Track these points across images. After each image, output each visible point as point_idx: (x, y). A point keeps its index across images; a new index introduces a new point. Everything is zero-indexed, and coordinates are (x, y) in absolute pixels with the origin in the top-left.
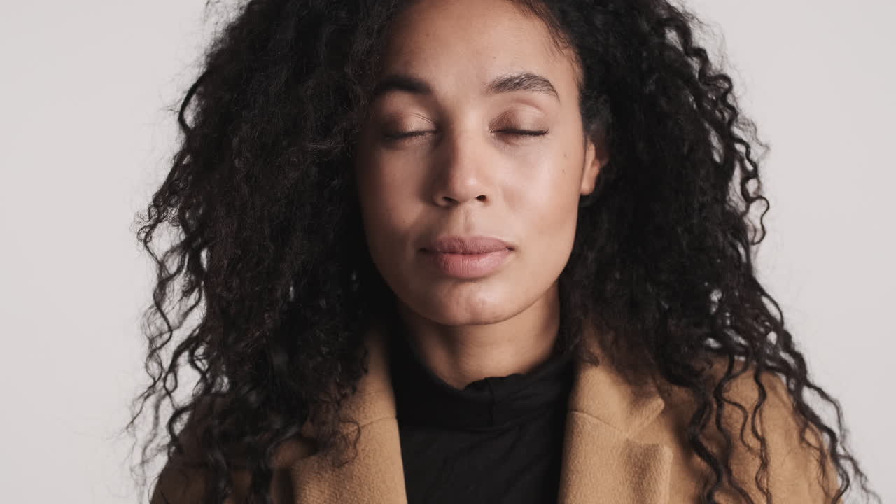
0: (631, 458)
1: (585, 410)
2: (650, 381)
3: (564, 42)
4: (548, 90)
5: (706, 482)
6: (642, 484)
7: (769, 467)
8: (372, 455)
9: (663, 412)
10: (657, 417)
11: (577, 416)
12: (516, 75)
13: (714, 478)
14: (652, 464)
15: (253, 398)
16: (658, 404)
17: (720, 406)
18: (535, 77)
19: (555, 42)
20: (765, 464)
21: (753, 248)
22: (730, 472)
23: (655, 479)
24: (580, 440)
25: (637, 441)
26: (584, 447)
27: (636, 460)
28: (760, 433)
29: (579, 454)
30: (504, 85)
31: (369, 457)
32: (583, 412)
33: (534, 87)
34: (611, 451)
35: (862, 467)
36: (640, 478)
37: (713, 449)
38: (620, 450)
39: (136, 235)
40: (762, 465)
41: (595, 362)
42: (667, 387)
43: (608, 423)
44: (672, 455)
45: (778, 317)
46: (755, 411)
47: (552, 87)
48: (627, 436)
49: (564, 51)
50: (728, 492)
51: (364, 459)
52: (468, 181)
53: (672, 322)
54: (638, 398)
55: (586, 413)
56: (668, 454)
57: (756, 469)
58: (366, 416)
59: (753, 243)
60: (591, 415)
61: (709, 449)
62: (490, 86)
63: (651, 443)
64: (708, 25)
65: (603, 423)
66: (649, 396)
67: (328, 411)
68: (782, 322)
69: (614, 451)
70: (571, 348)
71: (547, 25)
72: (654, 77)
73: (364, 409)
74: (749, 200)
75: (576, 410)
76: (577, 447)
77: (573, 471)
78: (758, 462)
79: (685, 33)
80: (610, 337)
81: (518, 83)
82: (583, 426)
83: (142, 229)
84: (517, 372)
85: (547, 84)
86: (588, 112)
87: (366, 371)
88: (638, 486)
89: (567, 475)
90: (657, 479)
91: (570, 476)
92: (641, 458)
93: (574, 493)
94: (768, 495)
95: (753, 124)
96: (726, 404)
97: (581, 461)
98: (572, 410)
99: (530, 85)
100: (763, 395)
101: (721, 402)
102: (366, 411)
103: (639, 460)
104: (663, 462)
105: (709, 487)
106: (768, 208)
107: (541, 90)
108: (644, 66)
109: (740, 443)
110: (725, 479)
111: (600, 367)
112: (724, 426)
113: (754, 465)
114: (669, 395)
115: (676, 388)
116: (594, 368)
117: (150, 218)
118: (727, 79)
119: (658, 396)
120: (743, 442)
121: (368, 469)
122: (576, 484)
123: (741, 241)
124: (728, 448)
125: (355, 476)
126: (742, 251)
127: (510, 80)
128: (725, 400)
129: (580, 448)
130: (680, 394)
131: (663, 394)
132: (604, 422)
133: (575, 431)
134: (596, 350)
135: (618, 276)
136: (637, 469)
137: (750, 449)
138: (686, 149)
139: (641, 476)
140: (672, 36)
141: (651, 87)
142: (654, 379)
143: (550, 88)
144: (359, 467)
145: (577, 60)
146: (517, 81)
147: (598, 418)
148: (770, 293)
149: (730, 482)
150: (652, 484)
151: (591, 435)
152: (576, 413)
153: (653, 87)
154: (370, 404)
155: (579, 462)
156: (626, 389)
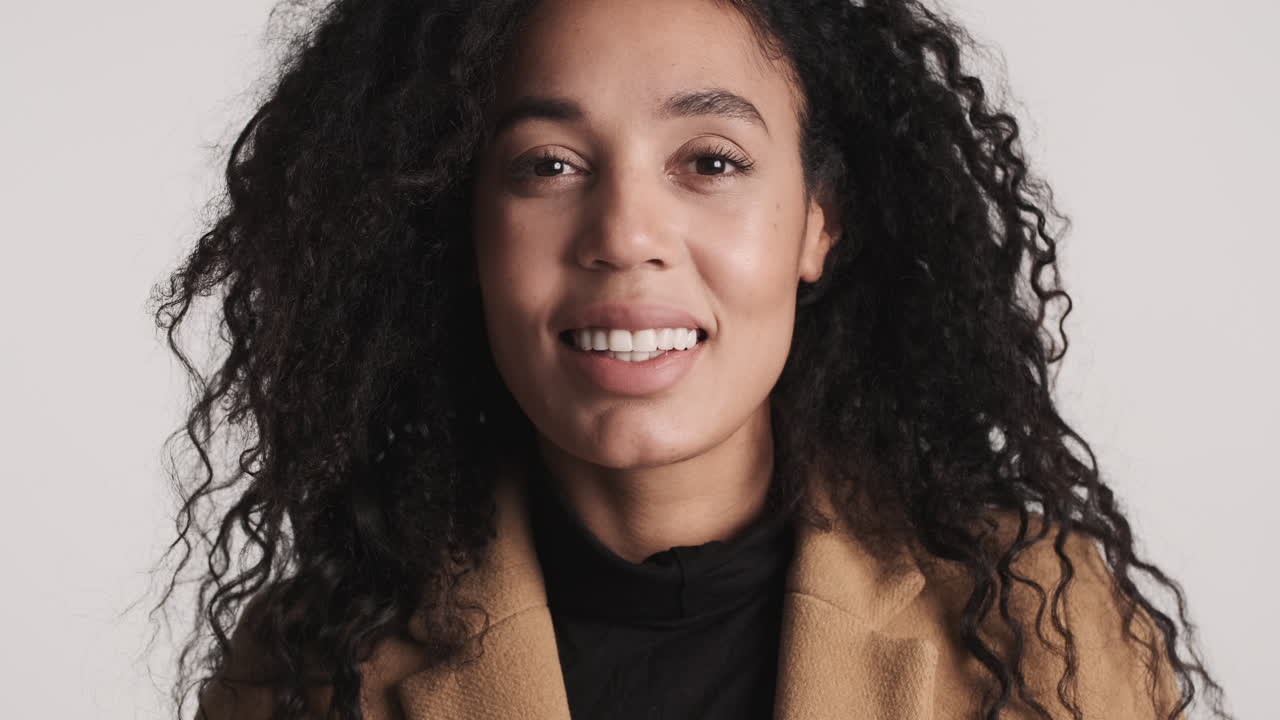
0: (877, 659)
1: (811, 591)
2: (905, 549)
3: (775, 50)
4: (752, 116)
5: (986, 696)
6: (894, 696)
7: (1078, 674)
8: (519, 662)
9: (923, 594)
10: (915, 599)
11: (799, 599)
12: (704, 92)
13: (997, 688)
14: (909, 668)
15: (329, 571)
16: (916, 581)
17: (1006, 583)
18: (732, 97)
19: (762, 47)
20: (1071, 668)
21: (1052, 368)
22: (1020, 680)
23: (914, 690)
24: (805, 635)
25: (886, 634)
26: (810, 643)
27: (885, 661)
28: (1063, 624)
29: (803, 655)
30: (685, 105)
31: (515, 665)
32: (808, 593)
33: (732, 111)
34: (850, 650)
35: (1213, 677)
36: (891, 688)
37: (995, 647)
38: (862, 646)
39: (154, 318)
40: (1067, 670)
41: (825, 526)
42: (928, 558)
43: (845, 610)
44: (936, 652)
45: (1090, 466)
46: (1057, 595)
47: (757, 113)
48: (872, 627)
49: (775, 63)
50: (1016, 708)
51: (508, 668)
52: (632, 238)
53: (937, 466)
54: (887, 573)
55: (813, 595)
56: (931, 653)
57: (1059, 676)
58: (506, 604)
59: (1051, 361)
60: (818, 597)
61: (991, 646)
62: (667, 104)
63: (905, 636)
64: (982, 46)
65: (836, 609)
66: (903, 570)
67: (440, 588)
68: (1096, 472)
69: (854, 650)
70: (792, 505)
71: (749, 22)
72: (907, 114)
73: (502, 595)
74: (1044, 297)
75: (798, 591)
76: (800, 643)
77: (793, 679)
78: (1061, 664)
79: (950, 54)
80: (846, 489)
81: (708, 103)
82: (808, 615)
83: (162, 308)
84: (715, 539)
85: (750, 110)
86: (812, 156)
87: (494, 535)
88: (887, 699)
89: (785, 686)
90: (917, 689)
91: (789, 685)
92: (893, 658)
93: (796, 710)
94: (1075, 711)
95: (1048, 187)
96: (1014, 580)
97: (805, 664)
98: (792, 591)
99: (725, 109)
100: (1068, 570)
101: (1007, 577)
102: (505, 597)
103: (889, 661)
104: (923, 663)
105: (991, 702)
106: (1070, 307)
107: (742, 117)
108: (892, 97)
109: (1035, 638)
110: (1014, 691)
111: (832, 533)
112: (1011, 614)
113: (1056, 668)
114: (933, 571)
115: (941, 562)
116: (824, 535)
117: (174, 291)
118: (1011, 120)
119: (917, 570)
120: (1040, 636)
121: (515, 682)
122: (798, 697)
123: (1032, 357)
124: (1017, 644)
125: (497, 693)
126: (1034, 371)
127: (697, 98)
128: (1013, 576)
129: (804, 645)
130: (949, 568)
131: (922, 567)
132: (839, 607)
133: (796, 620)
134: (827, 510)
135: (858, 404)
136: (886, 674)
137: (1050, 646)
138: (952, 216)
139: (893, 684)
140: (931, 58)
141: (902, 127)
142: (911, 548)
143: (754, 113)
144: (503, 679)
145: (796, 81)
146: (707, 100)
147: (829, 602)
148: (1077, 430)
149: (1021, 695)
150: (908, 696)
151: (820, 626)
152: (798, 595)
153: (905, 128)
154: (511, 588)
155: (802, 667)
156: (869, 561)
